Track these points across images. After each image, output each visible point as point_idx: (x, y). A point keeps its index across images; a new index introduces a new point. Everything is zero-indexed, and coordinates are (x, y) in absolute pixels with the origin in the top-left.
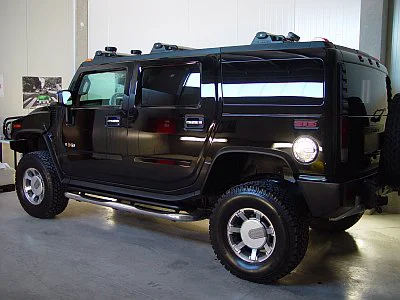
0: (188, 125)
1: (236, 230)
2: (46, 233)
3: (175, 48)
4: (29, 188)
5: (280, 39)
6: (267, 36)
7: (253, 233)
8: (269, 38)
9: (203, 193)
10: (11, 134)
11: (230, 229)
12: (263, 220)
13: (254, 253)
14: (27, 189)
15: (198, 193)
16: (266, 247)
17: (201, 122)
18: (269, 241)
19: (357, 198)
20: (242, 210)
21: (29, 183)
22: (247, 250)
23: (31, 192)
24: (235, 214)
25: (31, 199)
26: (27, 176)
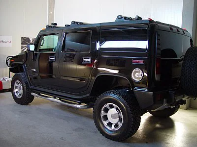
0: (84, 61)
1: (105, 114)
2: (21, 111)
3: (81, 24)
4: (17, 90)
5: (128, 19)
6: (122, 17)
7: (113, 116)
8: (123, 18)
9: (91, 95)
10: (10, 64)
11: (103, 113)
12: (117, 109)
13: (113, 126)
14: (16, 90)
15: (88, 95)
16: (119, 123)
17: (90, 60)
18: (120, 120)
19: (165, 100)
20: (108, 104)
21: (17, 87)
22: (110, 124)
23: (17, 92)
24: (105, 106)
25: (17, 95)
26: (16, 84)
